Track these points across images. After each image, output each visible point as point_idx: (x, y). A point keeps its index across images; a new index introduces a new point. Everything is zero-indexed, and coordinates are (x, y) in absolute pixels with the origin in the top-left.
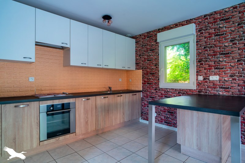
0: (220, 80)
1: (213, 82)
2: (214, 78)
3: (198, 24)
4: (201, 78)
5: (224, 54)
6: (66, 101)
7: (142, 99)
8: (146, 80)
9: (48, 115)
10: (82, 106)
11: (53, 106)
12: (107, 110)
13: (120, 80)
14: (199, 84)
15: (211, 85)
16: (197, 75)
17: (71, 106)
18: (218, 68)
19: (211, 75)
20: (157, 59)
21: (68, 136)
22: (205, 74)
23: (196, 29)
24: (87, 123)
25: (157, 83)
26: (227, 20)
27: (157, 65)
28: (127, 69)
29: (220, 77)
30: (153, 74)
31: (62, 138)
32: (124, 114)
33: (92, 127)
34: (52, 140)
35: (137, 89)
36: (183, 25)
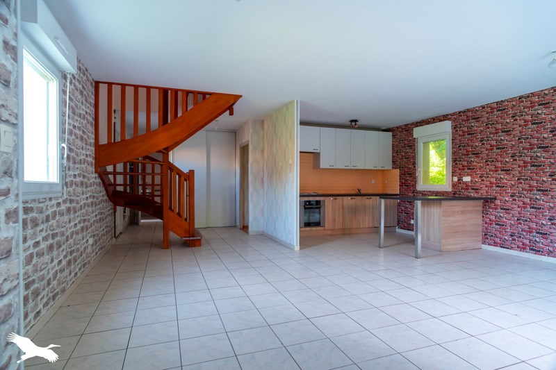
0: (471, 181)
1: (465, 183)
2: (467, 179)
3: (454, 120)
4: (456, 179)
5: (475, 154)
6: (318, 199)
7: (399, 205)
8: (403, 181)
9: (305, 208)
10: (331, 205)
11: (309, 202)
12: (355, 211)
13: (373, 182)
14: (454, 186)
15: (464, 186)
16: (453, 176)
17: (321, 203)
18: (470, 169)
19: (464, 175)
20: (414, 157)
21: (318, 228)
22: (460, 175)
23: (452, 126)
24: (334, 220)
25: (414, 186)
26: (477, 119)
27: (414, 164)
28: (380, 168)
29: (472, 177)
30: (410, 175)
31: (314, 229)
32: (373, 218)
33: (339, 226)
34: (308, 229)
35: (394, 193)
36: (440, 121)
